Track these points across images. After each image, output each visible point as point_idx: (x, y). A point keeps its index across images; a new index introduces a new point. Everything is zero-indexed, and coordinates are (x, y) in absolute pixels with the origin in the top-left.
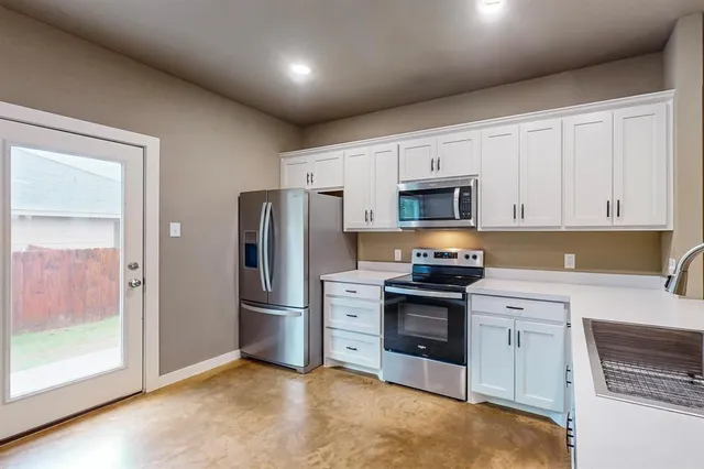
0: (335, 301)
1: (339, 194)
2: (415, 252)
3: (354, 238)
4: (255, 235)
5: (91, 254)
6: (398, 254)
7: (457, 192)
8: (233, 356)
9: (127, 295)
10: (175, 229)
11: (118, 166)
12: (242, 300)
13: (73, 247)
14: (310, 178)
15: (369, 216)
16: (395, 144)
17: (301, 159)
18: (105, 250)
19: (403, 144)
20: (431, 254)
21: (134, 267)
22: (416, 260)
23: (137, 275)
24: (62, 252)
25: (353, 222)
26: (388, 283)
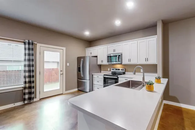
0: (95, 79)
1: (97, 57)
2: (112, 69)
3: (100, 66)
4: (80, 65)
5: (53, 69)
6: (109, 69)
7: (118, 56)
8: (76, 90)
9: (60, 76)
10: (68, 64)
11: (59, 53)
12: (78, 79)
13: (50, 68)
14: (91, 53)
15: (102, 61)
16: (107, 46)
17: (89, 49)
18: (55, 69)
19: (108, 46)
20: (115, 69)
21: (61, 71)
22: (112, 71)
23: (62, 73)
24: (48, 69)
25: (99, 63)
26: (104, 75)
